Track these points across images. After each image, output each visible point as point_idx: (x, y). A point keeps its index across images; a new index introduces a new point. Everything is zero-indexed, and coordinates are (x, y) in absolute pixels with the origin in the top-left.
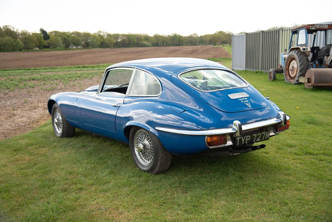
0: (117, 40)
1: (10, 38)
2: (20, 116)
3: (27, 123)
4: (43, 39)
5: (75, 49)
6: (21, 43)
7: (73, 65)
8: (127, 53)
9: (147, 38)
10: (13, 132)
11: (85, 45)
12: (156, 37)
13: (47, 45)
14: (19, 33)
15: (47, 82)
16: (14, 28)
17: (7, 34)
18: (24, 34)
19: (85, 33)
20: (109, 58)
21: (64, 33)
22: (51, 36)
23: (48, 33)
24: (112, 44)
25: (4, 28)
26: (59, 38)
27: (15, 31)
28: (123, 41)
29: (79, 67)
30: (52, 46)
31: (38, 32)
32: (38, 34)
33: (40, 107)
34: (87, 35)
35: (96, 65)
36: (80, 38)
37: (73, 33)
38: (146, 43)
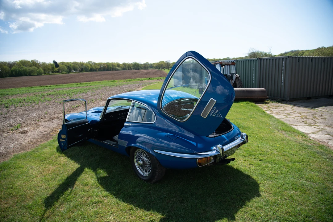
0: (100, 66)
1: (35, 67)
2: (43, 126)
3: (48, 132)
4: (55, 67)
5: (75, 72)
6: (42, 70)
7: (74, 83)
8: (107, 74)
9: (118, 65)
10: (39, 140)
11: (80, 70)
12: (124, 64)
13: (58, 70)
14: (41, 64)
15: (58, 96)
16: (37, 61)
17: (34, 65)
18: (44, 64)
19: (80, 62)
20: (96, 78)
21: (68, 63)
22: (60, 65)
23: (58, 64)
24: (97, 69)
25: (32, 62)
26: (65, 66)
27: (38, 63)
28: (104, 67)
29: (77, 84)
30: (60, 71)
31: (52, 63)
32: (52, 64)
33: (56, 118)
34: (82, 64)
35: (88, 83)
36: (77, 66)
37: (73, 63)
38: (118, 68)
